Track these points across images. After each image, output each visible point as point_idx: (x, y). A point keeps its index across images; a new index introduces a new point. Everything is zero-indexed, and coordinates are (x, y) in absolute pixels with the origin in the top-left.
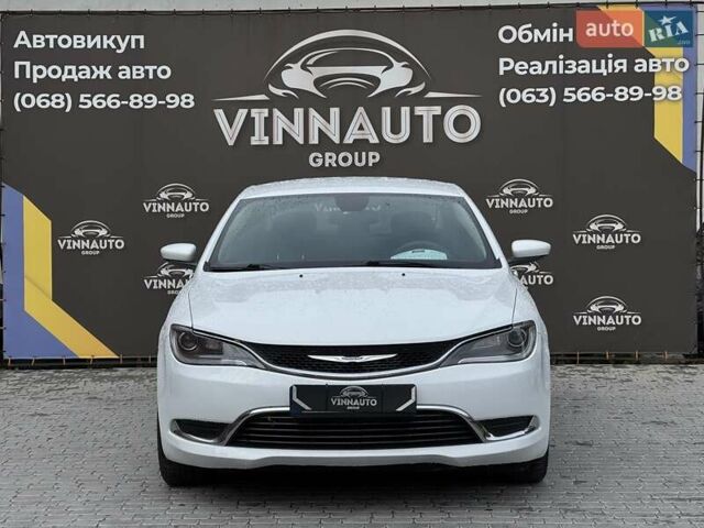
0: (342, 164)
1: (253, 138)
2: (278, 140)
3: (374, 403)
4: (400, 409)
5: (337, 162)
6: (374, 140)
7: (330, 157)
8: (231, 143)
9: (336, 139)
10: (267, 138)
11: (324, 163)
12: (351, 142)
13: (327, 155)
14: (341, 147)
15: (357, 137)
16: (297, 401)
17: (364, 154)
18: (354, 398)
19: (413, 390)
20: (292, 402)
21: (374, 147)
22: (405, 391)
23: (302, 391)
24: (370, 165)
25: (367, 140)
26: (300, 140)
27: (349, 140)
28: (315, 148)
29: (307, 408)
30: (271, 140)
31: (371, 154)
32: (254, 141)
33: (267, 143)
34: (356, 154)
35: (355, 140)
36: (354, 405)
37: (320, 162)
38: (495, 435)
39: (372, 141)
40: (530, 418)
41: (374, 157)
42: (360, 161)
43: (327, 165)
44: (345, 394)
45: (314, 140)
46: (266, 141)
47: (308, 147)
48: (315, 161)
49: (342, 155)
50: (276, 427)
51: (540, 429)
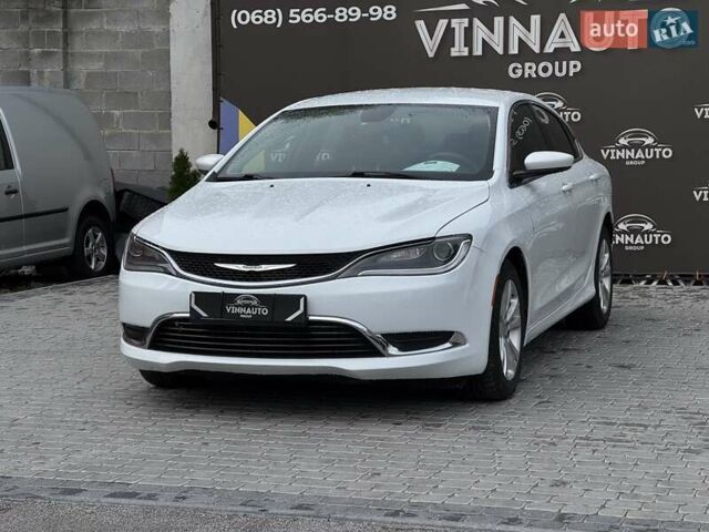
0: (541, 74)
1: (452, 49)
2: (478, 51)
3: (265, 311)
4: (289, 319)
5: (536, 72)
6: (575, 48)
7: (530, 68)
8: (431, 55)
9: (536, 49)
10: (467, 49)
11: (523, 73)
12: (551, 50)
13: (527, 65)
14: (542, 57)
15: (558, 46)
16: (195, 307)
17: (564, 63)
18: (247, 306)
19: (302, 300)
20: (191, 308)
21: (575, 56)
22: (294, 301)
23: (200, 298)
24: (571, 74)
25: (568, 48)
26: (500, 50)
27: (549, 49)
28: (515, 58)
29: (204, 315)
30: (471, 51)
31: (572, 63)
32: (454, 52)
33: (466, 54)
34: (557, 63)
35: (556, 49)
36: (247, 313)
37: (520, 72)
38: (401, 349)
39: (573, 50)
40: (451, 333)
41: (575, 66)
42: (560, 71)
43: (527, 76)
44: (239, 302)
45: (514, 50)
46: (465, 52)
47: (507, 58)
48: (514, 71)
49: (542, 65)
50: (183, 332)
51: (467, 345)
